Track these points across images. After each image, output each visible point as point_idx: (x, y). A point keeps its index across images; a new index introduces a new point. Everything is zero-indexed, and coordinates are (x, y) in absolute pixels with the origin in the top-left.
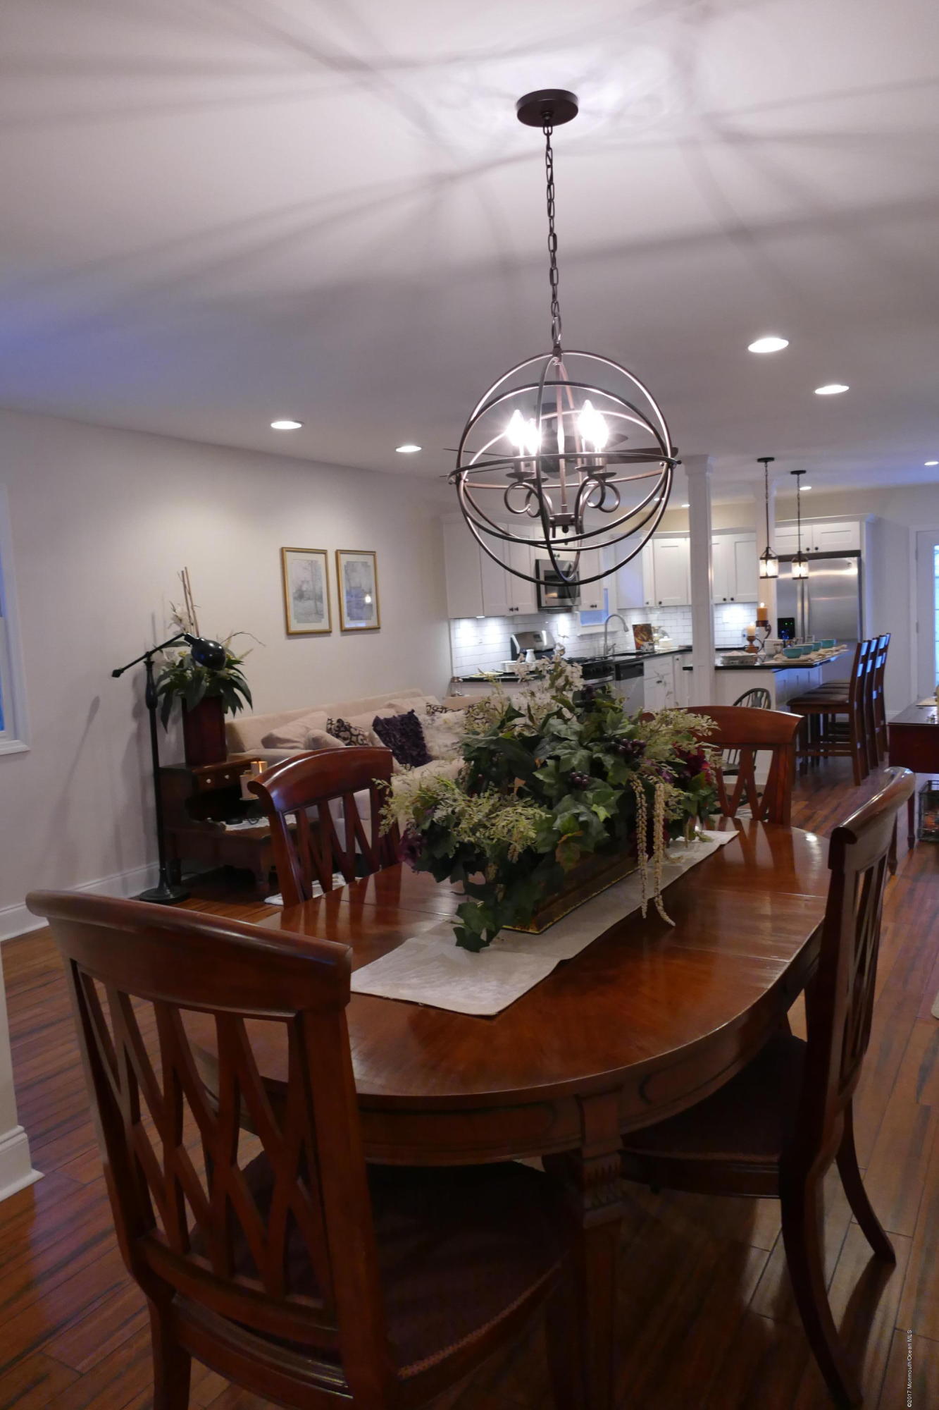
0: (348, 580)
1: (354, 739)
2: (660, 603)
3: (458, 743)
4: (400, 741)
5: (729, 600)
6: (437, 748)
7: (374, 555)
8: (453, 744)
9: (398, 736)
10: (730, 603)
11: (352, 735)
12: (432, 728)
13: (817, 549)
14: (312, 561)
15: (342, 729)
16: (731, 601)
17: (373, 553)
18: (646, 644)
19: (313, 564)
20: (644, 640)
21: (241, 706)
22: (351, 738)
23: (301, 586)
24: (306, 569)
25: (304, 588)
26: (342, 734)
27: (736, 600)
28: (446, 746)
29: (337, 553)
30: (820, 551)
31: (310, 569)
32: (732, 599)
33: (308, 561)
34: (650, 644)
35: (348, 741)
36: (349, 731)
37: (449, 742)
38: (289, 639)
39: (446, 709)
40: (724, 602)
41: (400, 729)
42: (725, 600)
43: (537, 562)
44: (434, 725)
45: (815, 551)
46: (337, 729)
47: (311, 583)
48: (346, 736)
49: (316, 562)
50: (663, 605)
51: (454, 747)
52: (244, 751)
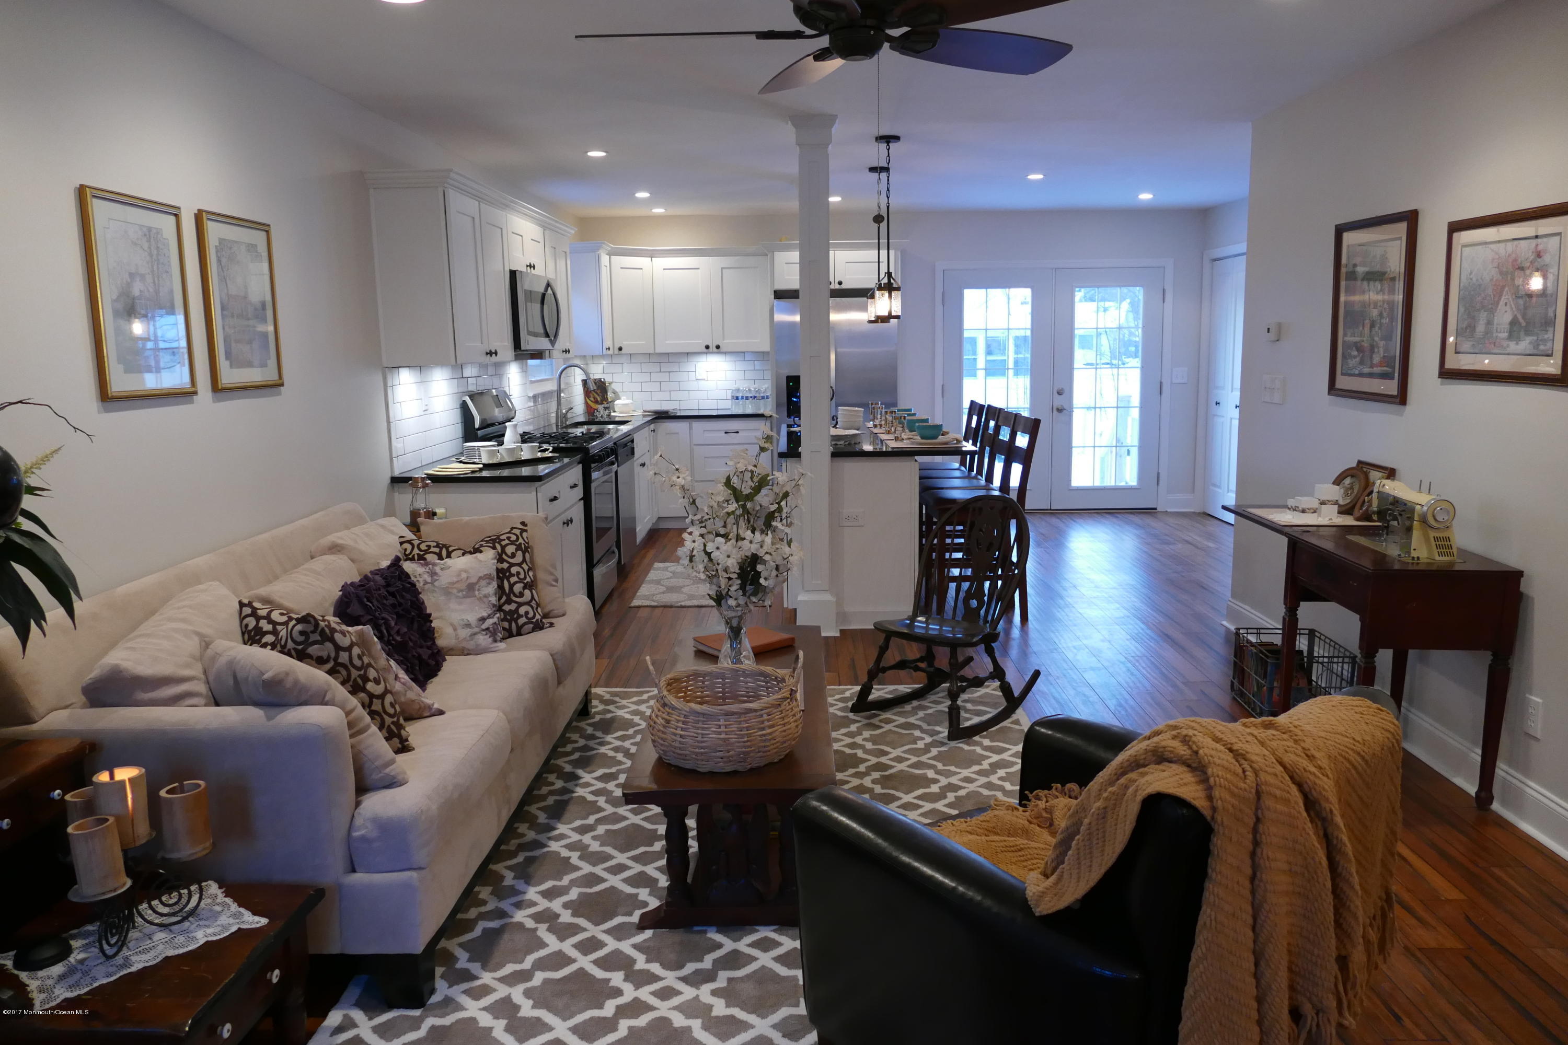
0: (223, 280)
1: (344, 657)
2: (620, 349)
3: (489, 617)
4: (398, 632)
5: (713, 348)
6: (449, 630)
7: (267, 232)
8: (483, 620)
9: (393, 623)
10: (712, 353)
11: (338, 648)
12: (434, 591)
13: (840, 283)
14: (150, 229)
15: (316, 637)
16: (715, 350)
17: (265, 228)
18: (601, 407)
19: (151, 234)
20: (596, 402)
21: (40, 616)
22: (336, 659)
23: (129, 285)
24: (136, 244)
25: (136, 292)
26: (314, 650)
27: (723, 349)
28: (468, 625)
29: (199, 217)
30: (844, 286)
31: (146, 246)
32: (718, 347)
33: (141, 226)
34: (606, 408)
35: (329, 666)
36: (332, 640)
37: (472, 618)
38: (107, 411)
39: (447, 547)
40: (705, 350)
41: (393, 606)
42: (707, 347)
43: (513, 274)
44: (436, 584)
45: (837, 286)
46: (302, 638)
47: (149, 279)
48: (324, 654)
49: (159, 232)
50: (623, 351)
51: (484, 627)
52: (31, 721)
